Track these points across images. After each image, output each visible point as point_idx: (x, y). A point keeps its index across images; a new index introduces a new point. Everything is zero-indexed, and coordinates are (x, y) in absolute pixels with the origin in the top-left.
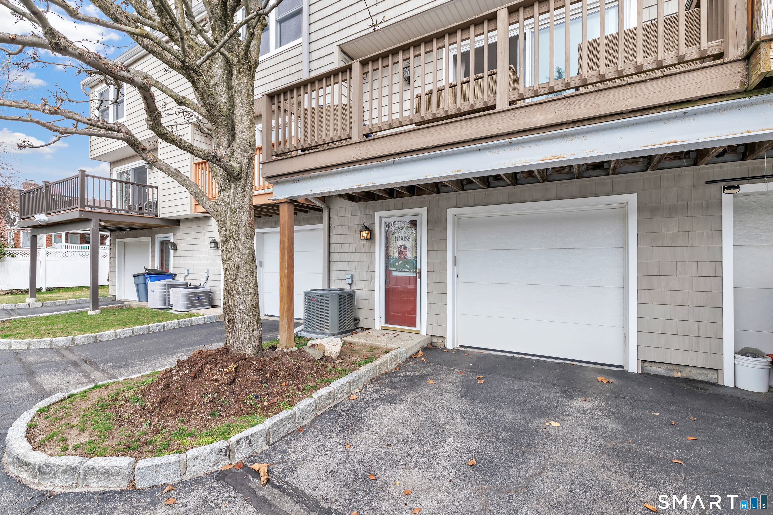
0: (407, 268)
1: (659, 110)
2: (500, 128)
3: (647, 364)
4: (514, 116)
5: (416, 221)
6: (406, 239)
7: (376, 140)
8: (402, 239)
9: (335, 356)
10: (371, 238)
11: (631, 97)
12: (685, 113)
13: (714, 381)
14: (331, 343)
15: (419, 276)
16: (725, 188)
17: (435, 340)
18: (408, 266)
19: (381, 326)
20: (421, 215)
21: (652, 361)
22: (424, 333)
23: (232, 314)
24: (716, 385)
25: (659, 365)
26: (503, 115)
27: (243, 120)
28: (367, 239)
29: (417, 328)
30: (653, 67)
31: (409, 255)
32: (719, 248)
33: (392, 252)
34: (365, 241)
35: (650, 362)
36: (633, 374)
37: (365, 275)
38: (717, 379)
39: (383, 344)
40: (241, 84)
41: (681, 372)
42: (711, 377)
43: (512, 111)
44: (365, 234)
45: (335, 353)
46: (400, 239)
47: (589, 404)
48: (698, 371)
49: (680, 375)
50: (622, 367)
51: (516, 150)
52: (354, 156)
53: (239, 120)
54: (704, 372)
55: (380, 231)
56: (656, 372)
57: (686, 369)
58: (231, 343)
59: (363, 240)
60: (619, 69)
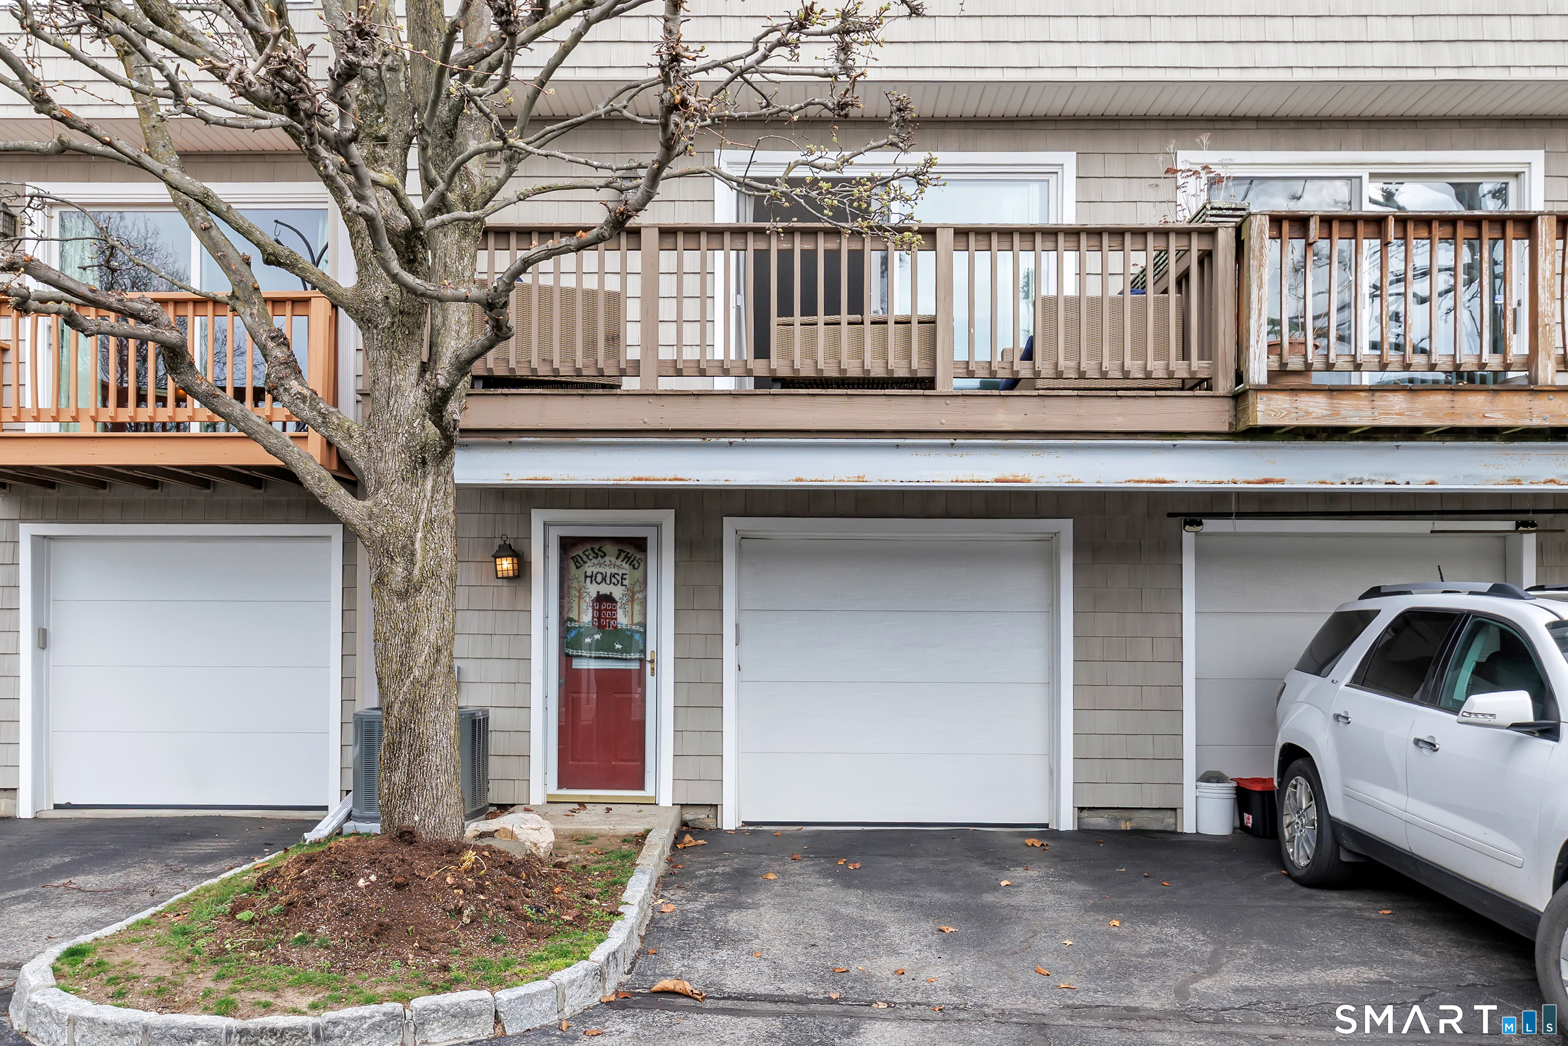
0: (618, 651)
1: (1148, 437)
2: (943, 421)
3: (1085, 814)
4: (965, 407)
5: (645, 539)
6: (614, 580)
7: (700, 398)
8: (604, 579)
9: (545, 852)
10: (522, 573)
11: (1119, 415)
12: (1174, 445)
13: (1171, 828)
14: (529, 825)
15: (653, 669)
16: (1186, 523)
17: (689, 816)
18: (618, 646)
19: (549, 796)
20: (658, 526)
21: (1094, 808)
22: (666, 799)
23: (421, 754)
24: (1175, 833)
25: (1101, 813)
26: (948, 402)
27: (462, 334)
28: (508, 578)
29: (649, 791)
30: (1140, 376)
31: (622, 620)
32: (1178, 616)
33: (575, 609)
34: (505, 582)
35: (1090, 809)
36: (1067, 832)
37: (498, 669)
38: (1176, 824)
39: (606, 827)
40: (463, 259)
41: (1130, 820)
42: (1167, 822)
43: (960, 400)
44: (506, 565)
45: (544, 845)
46: (599, 578)
47: (1033, 873)
48: (1152, 815)
49: (1128, 826)
50: (1046, 825)
51: (959, 456)
52: (646, 420)
53: (453, 333)
54: (1159, 815)
55: (546, 557)
56: (1097, 825)
57: (1137, 814)
58: (417, 818)
59: (503, 578)
60: (1104, 369)
